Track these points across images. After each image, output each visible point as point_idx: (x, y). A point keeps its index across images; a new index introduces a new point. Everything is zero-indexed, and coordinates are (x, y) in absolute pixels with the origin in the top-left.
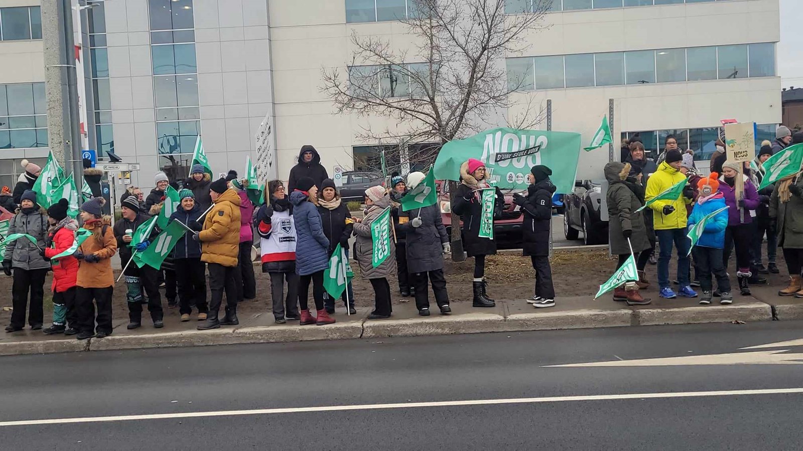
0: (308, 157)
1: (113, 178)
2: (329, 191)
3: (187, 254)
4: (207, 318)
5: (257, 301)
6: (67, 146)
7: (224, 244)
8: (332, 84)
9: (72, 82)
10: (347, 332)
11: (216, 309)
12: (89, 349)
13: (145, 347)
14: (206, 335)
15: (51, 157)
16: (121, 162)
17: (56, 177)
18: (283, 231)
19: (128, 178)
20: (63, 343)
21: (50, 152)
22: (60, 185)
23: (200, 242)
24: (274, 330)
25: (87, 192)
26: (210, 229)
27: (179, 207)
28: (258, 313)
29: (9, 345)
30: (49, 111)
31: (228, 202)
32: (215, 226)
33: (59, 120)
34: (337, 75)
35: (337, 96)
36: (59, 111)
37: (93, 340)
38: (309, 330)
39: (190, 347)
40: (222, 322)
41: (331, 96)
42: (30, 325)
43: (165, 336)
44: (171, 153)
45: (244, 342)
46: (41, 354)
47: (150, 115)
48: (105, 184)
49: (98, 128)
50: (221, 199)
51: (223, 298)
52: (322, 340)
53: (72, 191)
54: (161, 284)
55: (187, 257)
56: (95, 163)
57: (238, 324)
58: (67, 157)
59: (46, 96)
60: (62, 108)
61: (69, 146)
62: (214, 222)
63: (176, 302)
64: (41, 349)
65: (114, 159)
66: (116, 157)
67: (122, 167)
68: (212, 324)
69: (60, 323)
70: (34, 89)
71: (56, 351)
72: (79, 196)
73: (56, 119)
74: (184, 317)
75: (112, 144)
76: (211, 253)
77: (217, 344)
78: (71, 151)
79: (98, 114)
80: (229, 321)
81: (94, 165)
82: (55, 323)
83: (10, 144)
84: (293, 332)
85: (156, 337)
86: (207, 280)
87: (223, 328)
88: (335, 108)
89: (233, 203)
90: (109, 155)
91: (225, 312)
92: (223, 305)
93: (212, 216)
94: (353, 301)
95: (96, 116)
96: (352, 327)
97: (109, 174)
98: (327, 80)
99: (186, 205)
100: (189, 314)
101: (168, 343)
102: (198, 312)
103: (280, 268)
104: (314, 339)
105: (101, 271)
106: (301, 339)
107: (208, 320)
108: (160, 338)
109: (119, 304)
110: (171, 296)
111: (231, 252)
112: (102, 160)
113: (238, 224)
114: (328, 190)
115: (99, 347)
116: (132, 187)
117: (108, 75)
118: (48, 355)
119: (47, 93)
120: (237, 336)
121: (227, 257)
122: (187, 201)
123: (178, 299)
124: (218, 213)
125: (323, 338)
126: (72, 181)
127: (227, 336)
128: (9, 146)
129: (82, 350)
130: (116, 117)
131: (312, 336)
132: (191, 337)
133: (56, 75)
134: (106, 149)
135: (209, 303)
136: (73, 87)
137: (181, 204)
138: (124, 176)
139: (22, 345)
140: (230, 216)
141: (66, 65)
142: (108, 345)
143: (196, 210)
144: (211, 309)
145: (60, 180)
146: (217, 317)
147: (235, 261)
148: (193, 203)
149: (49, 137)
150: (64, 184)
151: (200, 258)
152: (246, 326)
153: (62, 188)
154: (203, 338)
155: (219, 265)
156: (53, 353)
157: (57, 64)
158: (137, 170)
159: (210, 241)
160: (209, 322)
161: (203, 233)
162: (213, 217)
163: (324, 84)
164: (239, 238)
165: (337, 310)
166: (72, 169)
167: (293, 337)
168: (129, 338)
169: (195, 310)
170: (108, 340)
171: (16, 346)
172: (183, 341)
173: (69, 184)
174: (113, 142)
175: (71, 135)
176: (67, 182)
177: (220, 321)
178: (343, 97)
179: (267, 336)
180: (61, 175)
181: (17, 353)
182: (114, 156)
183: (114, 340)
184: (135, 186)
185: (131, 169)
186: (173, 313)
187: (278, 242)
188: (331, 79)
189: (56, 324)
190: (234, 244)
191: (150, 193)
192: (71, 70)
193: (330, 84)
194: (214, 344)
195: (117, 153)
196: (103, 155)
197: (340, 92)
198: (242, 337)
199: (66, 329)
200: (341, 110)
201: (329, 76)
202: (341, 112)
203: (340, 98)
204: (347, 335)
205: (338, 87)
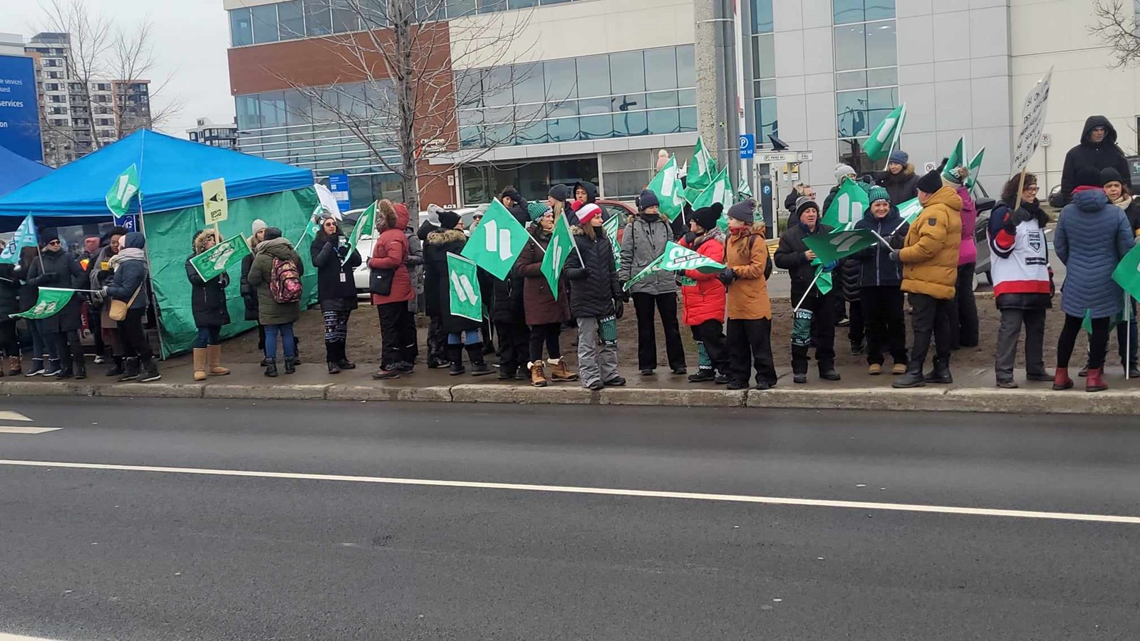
0: (1098, 135)
1: (776, 173)
2: (1113, 188)
3: (878, 280)
4: (906, 371)
5: (980, 350)
6: (721, 129)
7: (936, 267)
8: (1111, 22)
9: (729, 42)
10: (1124, 404)
11: (921, 359)
12: (745, 404)
13: (819, 407)
14: (906, 395)
15: (700, 146)
16: (787, 149)
17: (706, 173)
18: (1030, 249)
19: (796, 172)
20: (713, 393)
21: (699, 139)
22: (712, 183)
23: (900, 264)
24: (1008, 395)
25: (745, 192)
26: (916, 244)
27: (868, 213)
28: (981, 368)
29: (648, 392)
30: (698, 83)
31: (942, 206)
32: (923, 241)
33: (711, 95)
34: (1118, 6)
35: (1117, 39)
36: (711, 83)
37: (751, 392)
38: (1061, 397)
39: (882, 410)
40: (927, 379)
41: (1108, 40)
42: (672, 368)
43: (848, 394)
44: (854, 136)
45: (959, 408)
46: (686, 406)
47: (827, 82)
48: (766, 181)
49: (758, 103)
50: (932, 201)
51: (931, 344)
52: (1082, 414)
53: (726, 190)
54: (842, 320)
55: (878, 284)
56: (753, 152)
57: (951, 382)
58: (720, 145)
59: (696, 62)
60: (715, 78)
61: (723, 129)
62: (922, 235)
63: (863, 347)
64: (685, 401)
65: (779, 146)
66: (780, 143)
67: (789, 157)
68: (915, 380)
69: (709, 366)
70: (679, 54)
71: (705, 404)
72: (735, 197)
73: (707, 93)
74: (874, 369)
75: (775, 125)
76: (916, 279)
77: (919, 409)
78: (726, 136)
79: (757, 85)
80: (938, 378)
81: (752, 154)
82: (701, 367)
83: (647, 129)
84: (1036, 399)
85: (836, 394)
86: (907, 318)
87: (931, 387)
88: (1113, 57)
89: (950, 207)
90: (771, 139)
91: (932, 364)
92: (930, 355)
93: (918, 225)
94: (1136, 359)
95: (755, 89)
96: (1132, 397)
97: (772, 167)
98: (1102, 15)
99: (877, 211)
100: (881, 365)
101: (851, 403)
102: (893, 362)
103: (1025, 303)
104: (1070, 411)
105: (750, 297)
106: (1048, 411)
107: (908, 374)
108: (840, 396)
109: (784, 346)
110: (855, 338)
111: (946, 277)
112: (761, 147)
113: (957, 238)
114: (1110, 186)
115: (759, 403)
116: (802, 185)
117: (773, 29)
118: (695, 410)
119: (697, 58)
120: (950, 401)
121: (939, 286)
122: (878, 205)
123: (865, 343)
124: (927, 221)
125: (1084, 411)
126: (726, 177)
127: (936, 398)
128: (646, 132)
129: (737, 404)
130: (782, 87)
131: (1066, 407)
132: (884, 397)
133: (708, 32)
134: (767, 132)
135: (910, 350)
136: (730, 49)
137: (869, 209)
138: (791, 169)
139: (663, 393)
140: (945, 226)
141: (722, 19)
142: (770, 401)
143: (892, 217)
144: (913, 360)
145: (711, 176)
146: (921, 371)
147: (951, 291)
148: (887, 208)
149: (698, 119)
150: (716, 181)
151: (900, 287)
152: (962, 386)
153: (712, 187)
154: (900, 400)
155: (927, 296)
156: (700, 406)
157: (711, 19)
158: (809, 161)
159: (915, 262)
160: (909, 377)
161: (905, 251)
162: (920, 228)
163: (1095, 21)
164: (957, 259)
165: (1107, 370)
166: (727, 161)
167: (1036, 406)
168: (799, 394)
169: (889, 359)
170: (770, 393)
171: (655, 394)
172: (872, 401)
173: (723, 181)
174: (776, 122)
175: (726, 115)
176: (719, 179)
177: (926, 377)
178: (1128, 41)
179: (995, 403)
180: (713, 169)
181: (657, 403)
182: (777, 141)
183: (777, 394)
184: (805, 184)
185: (800, 159)
186: (858, 363)
187: (1023, 266)
188: (1108, 13)
189: (704, 367)
190: (950, 266)
191: (829, 194)
192: (728, 25)
193: (1106, 21)
194: (916, 409)
195: (782, 138)
196: (763, 141)
197: (1123, 33)
198: (957, 401)
199: (716, 376)
200: (1123, 60)
201: (1106, 9)
202: (1124, 64)
203: (1122, 42)
204: (1123, 409)
205: (1120, 25)
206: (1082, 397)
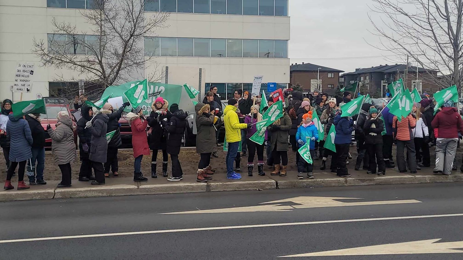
8: (40, 49)
10: (45, 195)
34: (43, 44)
35: (42, 56)
38: (21, 194)
41: (39, 56)
84: (11, 195)
88: (41, 63)
96: (48, 192)
98: (37, 46)
104: (24, 199)
106: (16, 200)
125: (30, 199)
131: (22, 197)
163: (34, 48)
167: (11, 198)
178: (46, 57)
188: (39, 46)
193: (38, 49)
197: (45, 54)
200: (45, 64)
201: (38, 44)
202: (45, 65)
203: (44, 57)
204: (45, 197)
205: (43, 51)
206: (29, 193)
